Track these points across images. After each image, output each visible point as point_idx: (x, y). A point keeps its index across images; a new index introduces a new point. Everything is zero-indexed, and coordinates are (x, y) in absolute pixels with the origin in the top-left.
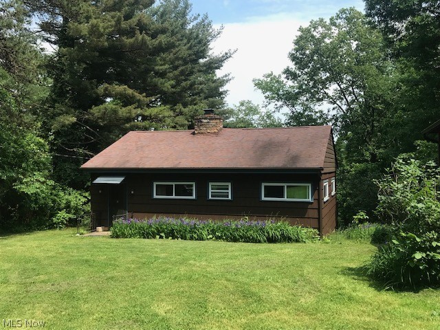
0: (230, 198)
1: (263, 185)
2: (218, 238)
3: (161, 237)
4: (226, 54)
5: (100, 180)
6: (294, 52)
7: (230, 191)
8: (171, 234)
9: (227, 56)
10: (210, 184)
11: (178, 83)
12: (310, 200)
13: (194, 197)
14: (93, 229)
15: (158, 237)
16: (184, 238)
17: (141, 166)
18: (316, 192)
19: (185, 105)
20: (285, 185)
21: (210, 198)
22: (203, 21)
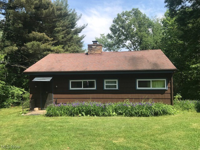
0: (117, 88)
1: (138, 80)
2: (121, 114)
3: (82, 115)
4: (83, 27)
5: (36, 79)
6: (111, 27)
7: (117, 85)
8: (88, 113)
9: (83, 28)
10: (105, 81)
11: (65, 37)
12: (165, 88)
13: (95, 88)
14: (32, 109)
15: (80, 115)
16: (98, 115)
17: (63, 70)
18: (169, 83)
19: (69, 47)
20: (151, 80)
21: (105, 88)
22: (73, 12)
